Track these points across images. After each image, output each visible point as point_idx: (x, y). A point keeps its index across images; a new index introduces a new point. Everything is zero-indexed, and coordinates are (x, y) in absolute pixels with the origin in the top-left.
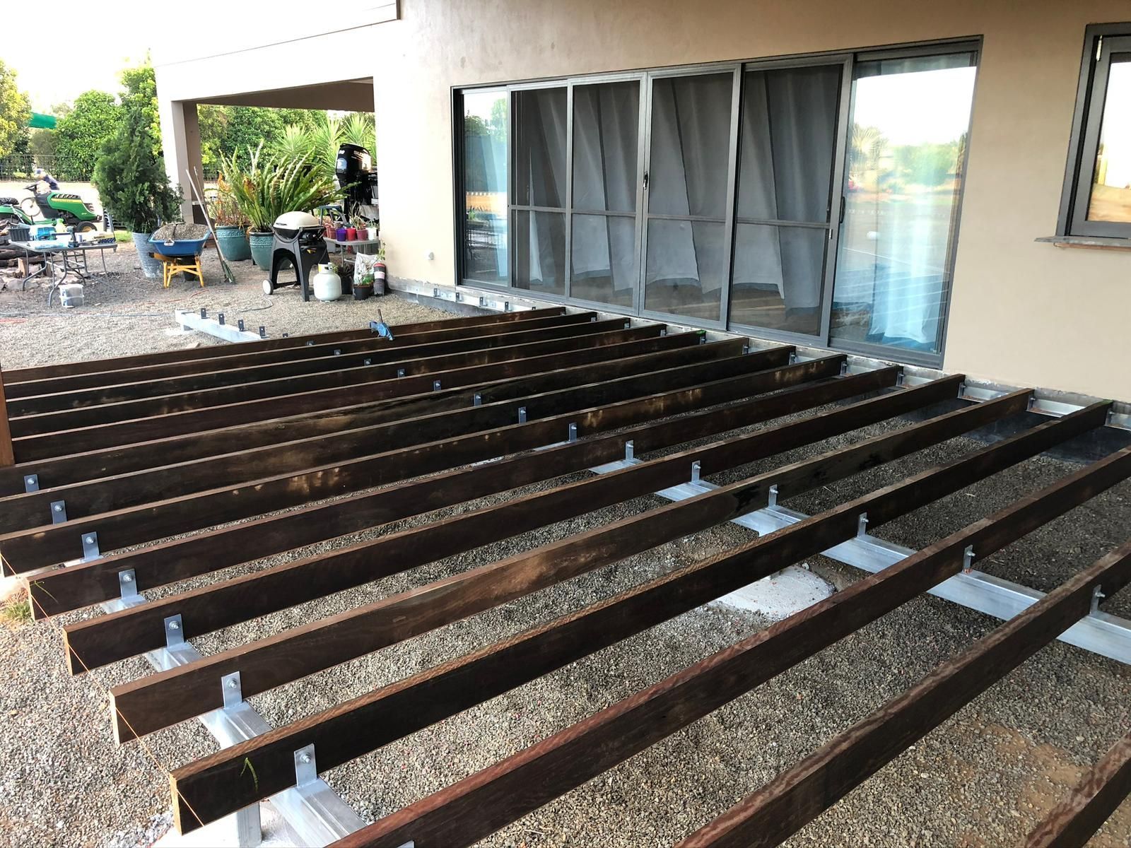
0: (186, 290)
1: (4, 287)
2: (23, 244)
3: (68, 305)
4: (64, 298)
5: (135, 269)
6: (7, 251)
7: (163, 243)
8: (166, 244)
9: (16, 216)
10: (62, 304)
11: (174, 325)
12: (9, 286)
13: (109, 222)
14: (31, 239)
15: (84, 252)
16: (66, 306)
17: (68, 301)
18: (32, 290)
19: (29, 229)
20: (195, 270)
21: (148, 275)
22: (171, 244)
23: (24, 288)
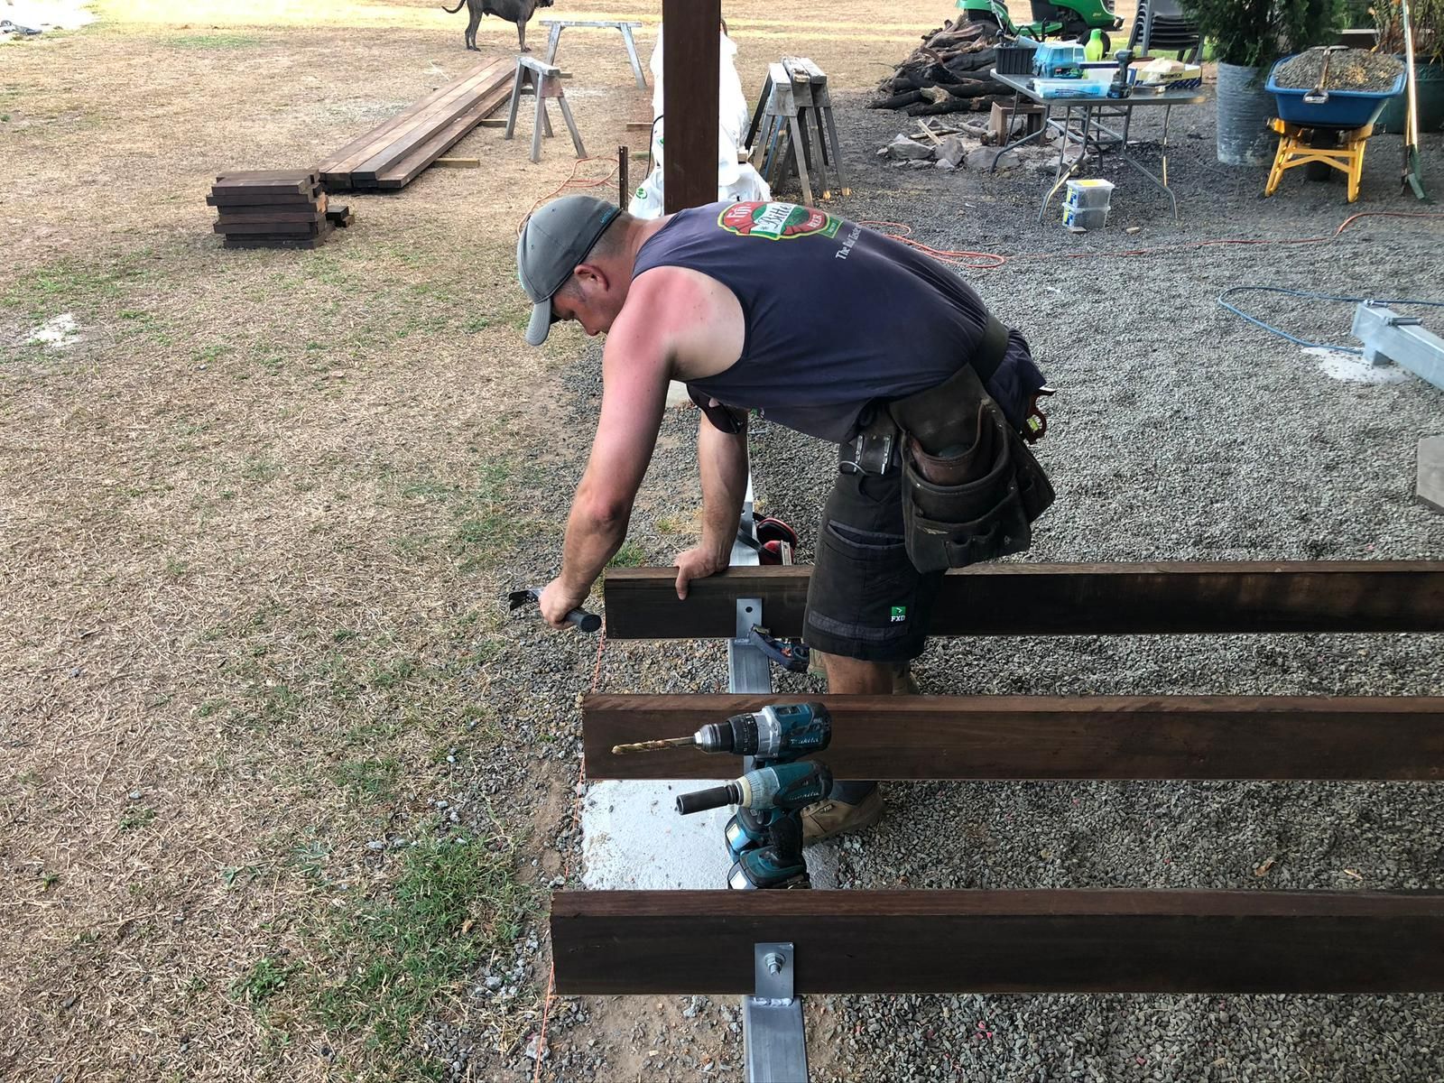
0: (1314, 209)
1: (962, 162)
2: (1019, 83)
3: (1077, 225)
4: (1070, 209)
5: (1190, 136)
6: (973, 81)
7: (1301, 96)
8: (1308, 99)
9: (994, 16)
10: (1065, 219)
11: (1343, 340)
12: (970, 159)
13: (1144, 31)
14: (1035, 72)
15: (1130, 109)
16: (1072, 228)
17: (1078, 215)
18: (1007, 174)
19: (1034, 50)
20: (1345, 160)
21: (1223, 157)
22: (1321, 100)
23: (994, 166)
